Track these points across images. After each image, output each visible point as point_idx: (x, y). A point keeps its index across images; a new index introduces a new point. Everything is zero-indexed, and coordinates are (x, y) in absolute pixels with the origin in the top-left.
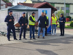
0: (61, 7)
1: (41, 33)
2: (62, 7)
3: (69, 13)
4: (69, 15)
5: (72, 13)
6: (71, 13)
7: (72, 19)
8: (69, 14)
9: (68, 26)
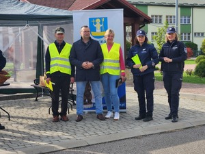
0: (167, 17)
1: (86, 106)
2: (171, 17)
3: (189, 34)
4: (191, 40)
5: (199, 34)
6: (195, 34)
7: (199, 50)
8: (191, 35)
9: (190, 74)
